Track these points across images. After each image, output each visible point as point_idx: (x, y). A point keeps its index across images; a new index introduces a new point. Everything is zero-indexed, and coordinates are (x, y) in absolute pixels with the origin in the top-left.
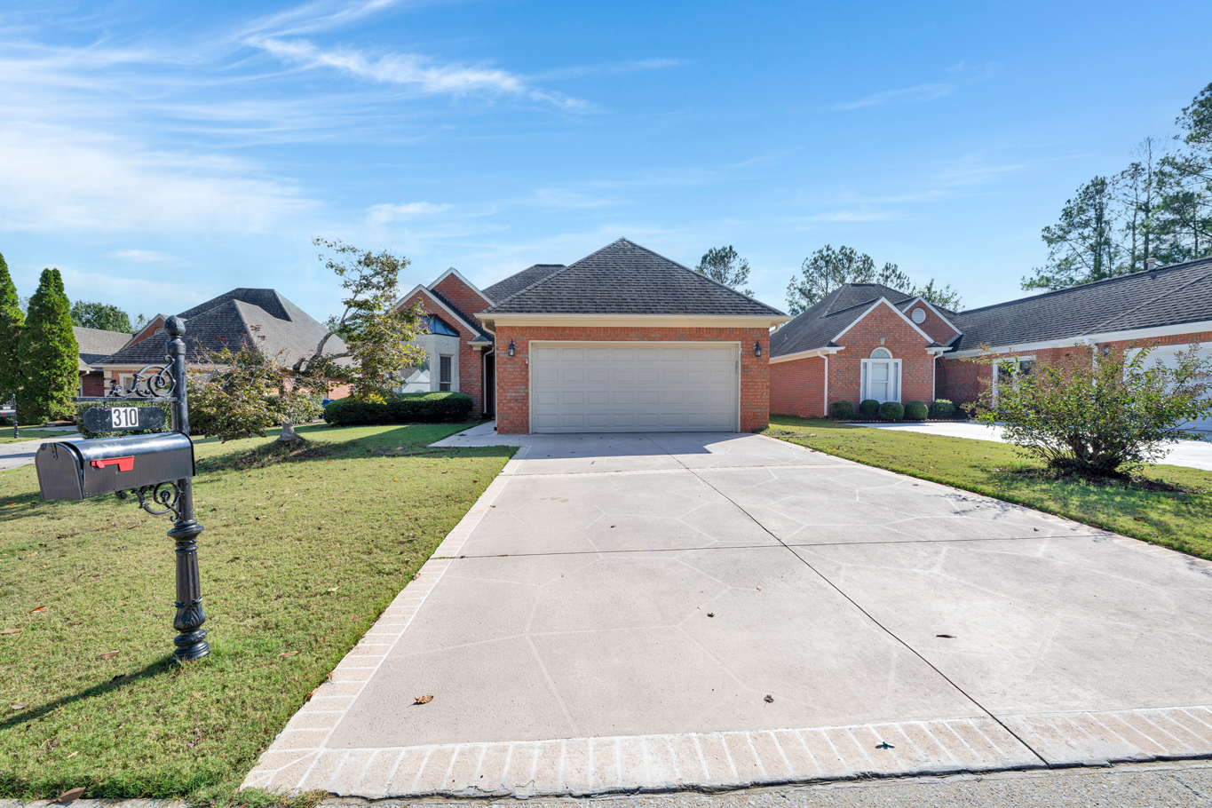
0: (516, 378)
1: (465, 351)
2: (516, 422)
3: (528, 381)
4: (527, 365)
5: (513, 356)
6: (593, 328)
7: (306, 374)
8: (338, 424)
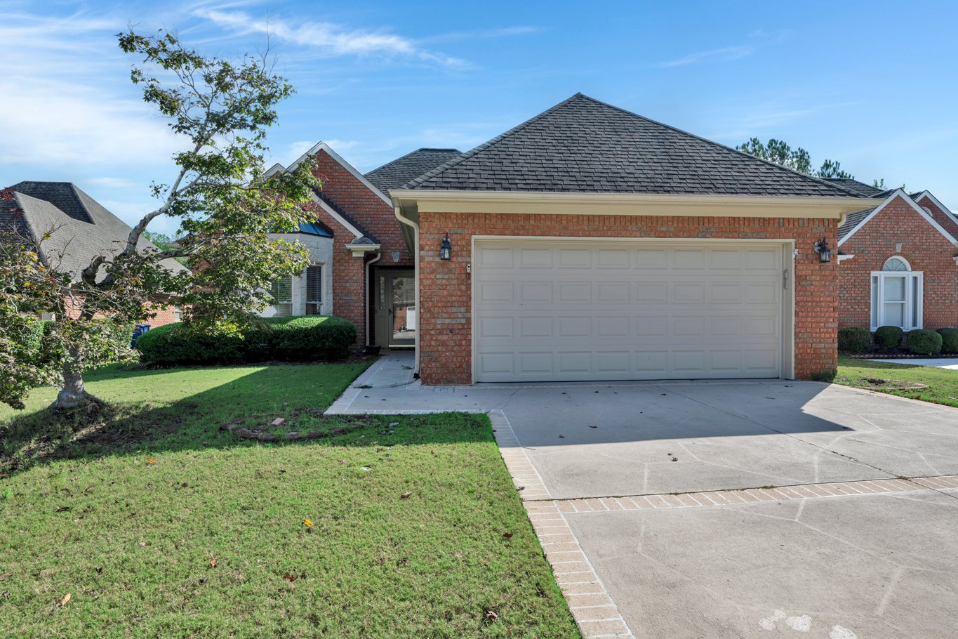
0: (451, 295)
1: (341, 256)
2: (452, 366)
3: (470, 299)
4: (469, 274)
5: (449, 259)
6: (572, 216)
7: (105, 285)
8: (157, 363)
